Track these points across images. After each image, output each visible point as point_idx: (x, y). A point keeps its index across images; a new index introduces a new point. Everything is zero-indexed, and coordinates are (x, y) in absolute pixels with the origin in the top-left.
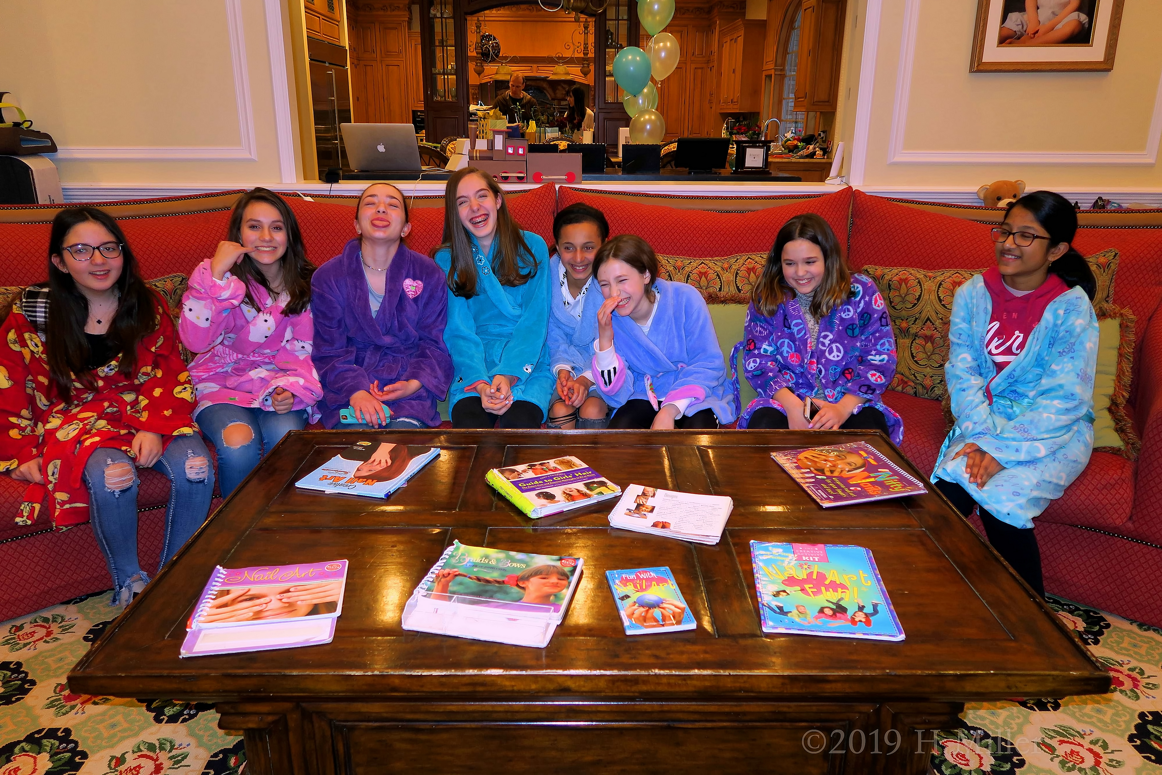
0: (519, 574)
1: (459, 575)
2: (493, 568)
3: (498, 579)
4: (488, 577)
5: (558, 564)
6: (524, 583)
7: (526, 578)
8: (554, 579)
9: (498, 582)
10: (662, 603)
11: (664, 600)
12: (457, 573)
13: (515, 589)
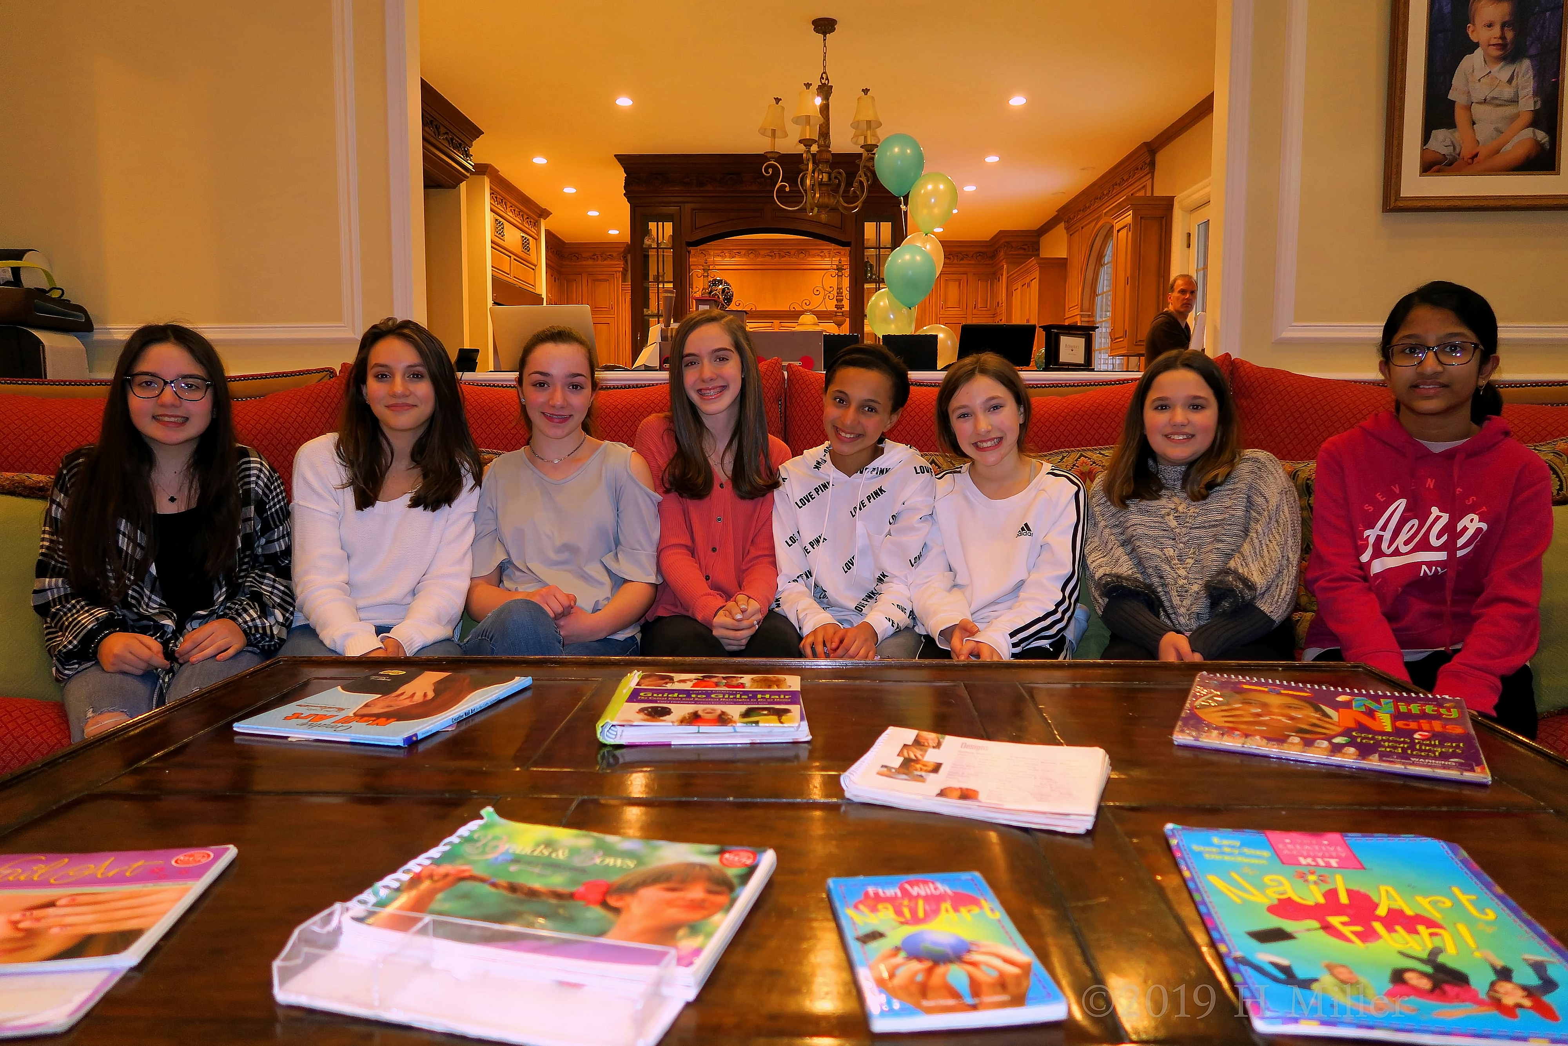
0: (614, 879)
1: (472, 878)
2: (555, 866)
3: (560, 889)
4: (537, 884)
5: (714, 861)
6: (621, 899)
7: (628, 888)
8: (697, 893)
9: (558, 896)
10: (969, 951)
11: (972, 944)
12: (467, 874)
13: (596, 912)
